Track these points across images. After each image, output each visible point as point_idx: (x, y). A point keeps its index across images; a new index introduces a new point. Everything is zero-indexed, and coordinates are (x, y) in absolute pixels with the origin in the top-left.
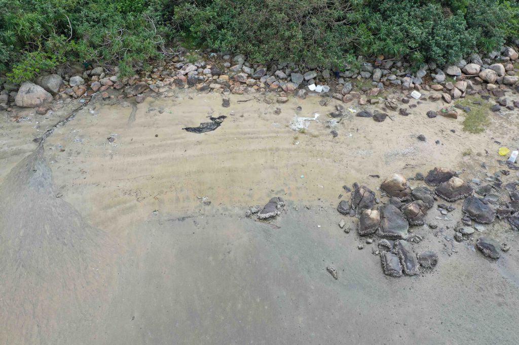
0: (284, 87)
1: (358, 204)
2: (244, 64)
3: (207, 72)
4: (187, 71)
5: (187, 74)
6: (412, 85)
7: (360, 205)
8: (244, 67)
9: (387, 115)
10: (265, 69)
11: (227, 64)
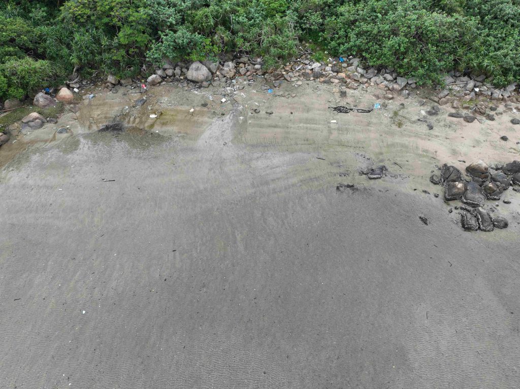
0: (391, 87)
1: (447, 179)
2: (358, 66)
3: (328, 70)
4: (313, 67)
5: (312, 69)
6: (501, 97)
7: (449, 179)
8: (358, 68)
9: (476, 118)
10: (376, 71)
11: (345, 65)
